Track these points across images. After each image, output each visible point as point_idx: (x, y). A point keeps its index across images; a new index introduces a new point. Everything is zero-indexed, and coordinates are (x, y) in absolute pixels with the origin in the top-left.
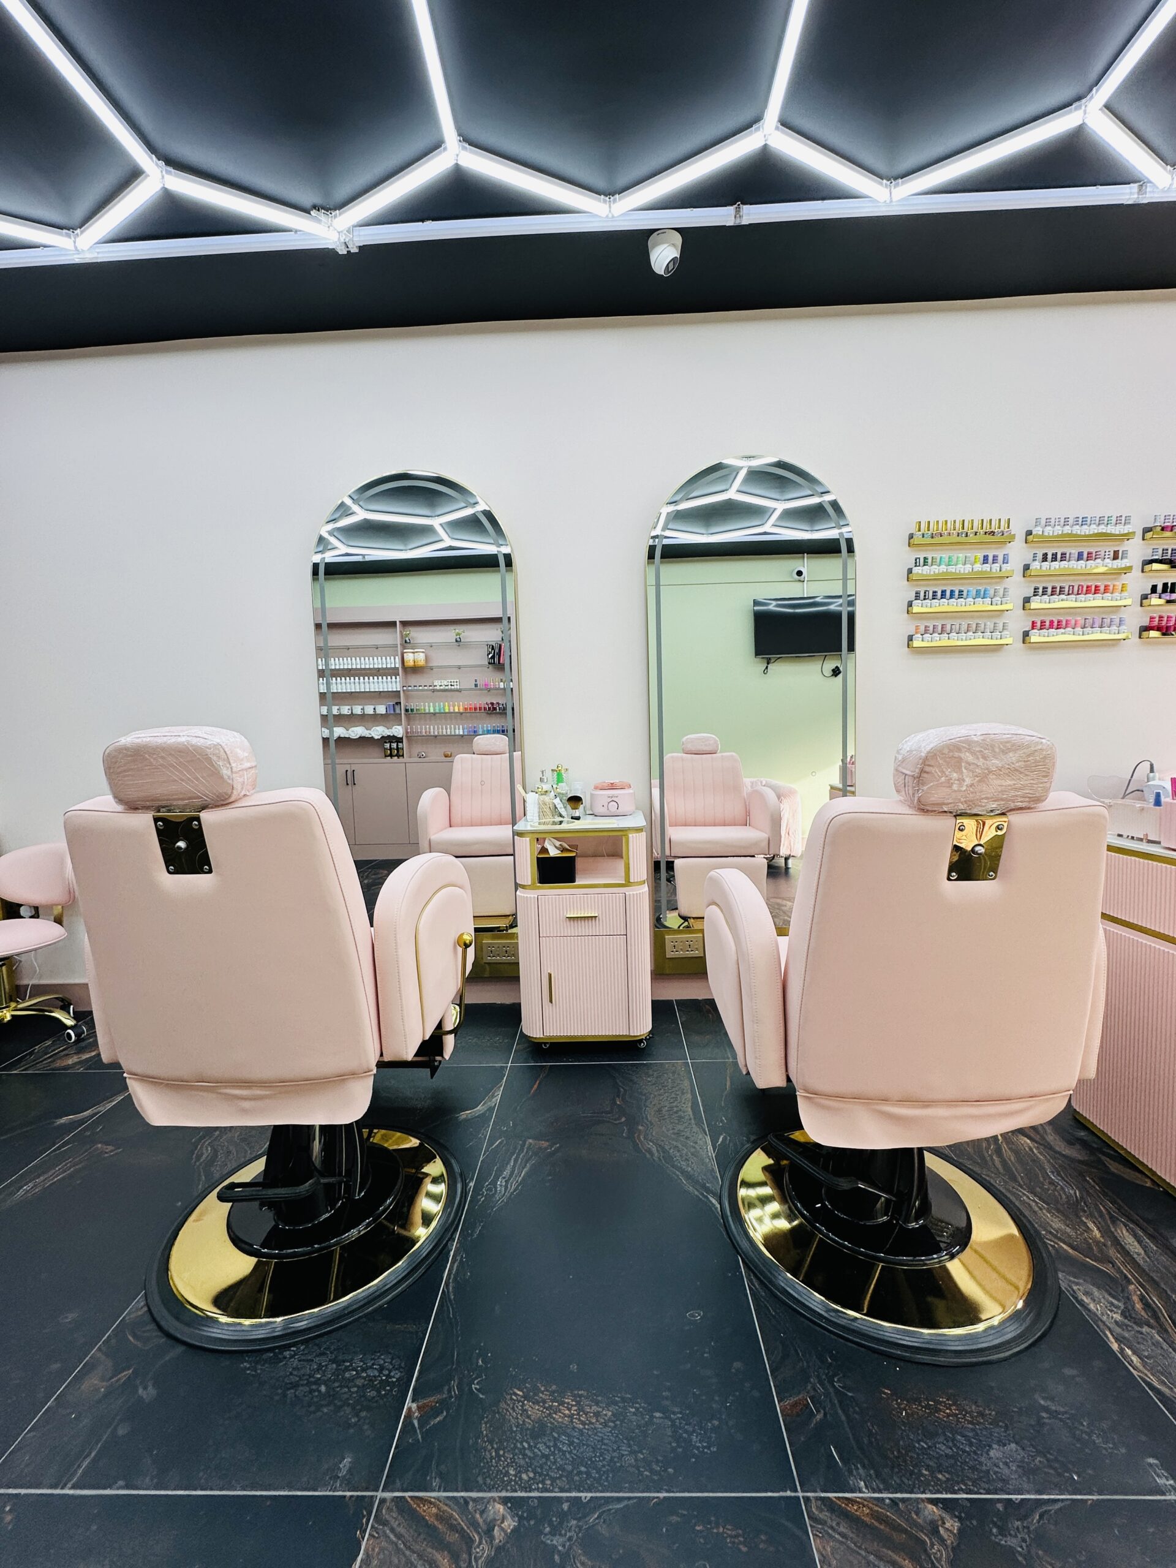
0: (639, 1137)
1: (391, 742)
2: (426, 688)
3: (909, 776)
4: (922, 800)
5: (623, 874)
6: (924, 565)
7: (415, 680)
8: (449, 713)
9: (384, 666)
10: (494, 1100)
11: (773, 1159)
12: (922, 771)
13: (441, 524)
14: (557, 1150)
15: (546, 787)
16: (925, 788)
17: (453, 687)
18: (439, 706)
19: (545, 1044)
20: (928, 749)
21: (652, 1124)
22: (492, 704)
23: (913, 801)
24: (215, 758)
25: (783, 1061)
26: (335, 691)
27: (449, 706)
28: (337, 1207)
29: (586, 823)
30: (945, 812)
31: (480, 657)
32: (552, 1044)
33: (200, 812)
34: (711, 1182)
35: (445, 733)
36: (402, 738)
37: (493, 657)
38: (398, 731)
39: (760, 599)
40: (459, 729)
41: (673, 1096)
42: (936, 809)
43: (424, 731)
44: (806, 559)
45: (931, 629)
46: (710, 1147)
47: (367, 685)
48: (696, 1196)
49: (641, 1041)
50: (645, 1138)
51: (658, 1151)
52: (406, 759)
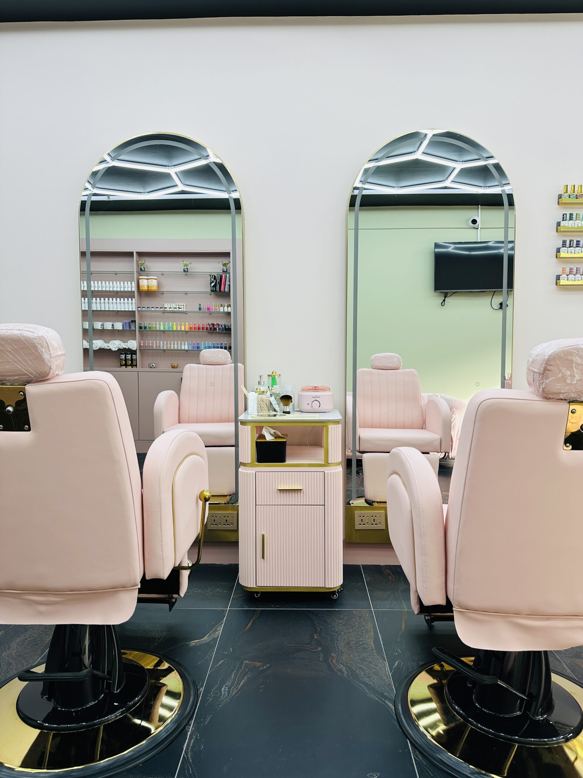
0: (332, 661)
1: (126, 354)
2: (157, 309)
3: (536, 373)
4: (545, 390)
5: (323, 458)
6: (570, 220)
7: (148, 303)
8: (177, 331)
9: (122, 290)
10: (217, 633)
11: (437, 680)
12: (545, 369)
13: (176, 173)
14: (268, 668)
15: (263, 389)
16: (547, 381)
17: (180, 310)
18: (169, 325)
19: (257, 593)
20: (550, 353)
21: (342, 652)
22: (213, 325)
23: (539, 392)
24: (39, 347)
25: (444, 585)
26: (95, 309)
27: (177, 326)
28: (99, 699)
29: (294, 416)
30: (562, 399)
31: (205, 286)
32: (263, 593)
33: (25, 385)
34: (388, 692)
35: (172, 348)
36: (136, 351)
37: (215, 286)
38: (132, 344)
39: (440, 242)
40: (185, 345)
41: (359, 633)
42: (555, 397)
43: (155, 345)
44: (480, 210)
45: (575, 270)
46: (388, 668)
47: (107, 305)
48: (377, 701)
49: (333, 593)
50: (336, 662)
51: (347, 670)
52: (139, 368)
